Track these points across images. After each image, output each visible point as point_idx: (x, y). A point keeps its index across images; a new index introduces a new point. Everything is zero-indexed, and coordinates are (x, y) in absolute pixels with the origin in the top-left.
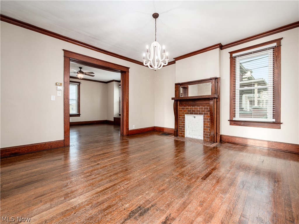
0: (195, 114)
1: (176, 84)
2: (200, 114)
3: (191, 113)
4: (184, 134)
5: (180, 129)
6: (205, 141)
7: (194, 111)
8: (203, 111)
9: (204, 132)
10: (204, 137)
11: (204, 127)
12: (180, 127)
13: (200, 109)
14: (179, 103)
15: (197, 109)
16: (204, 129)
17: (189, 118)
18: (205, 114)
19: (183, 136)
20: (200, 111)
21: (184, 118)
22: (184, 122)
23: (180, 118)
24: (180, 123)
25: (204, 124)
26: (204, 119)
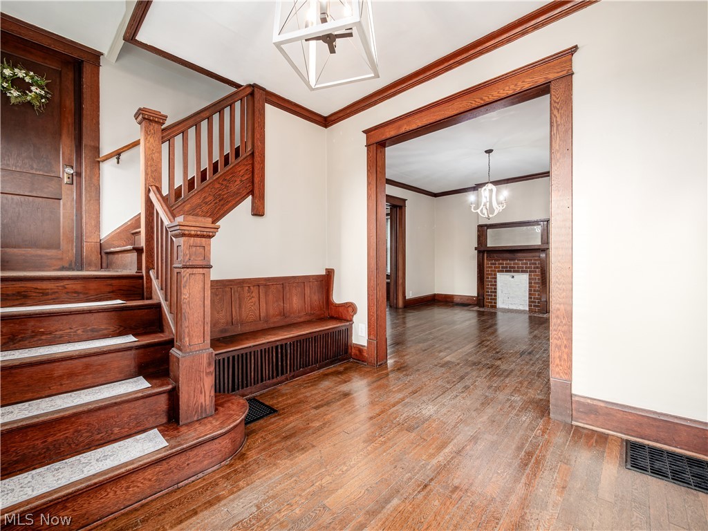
0: (515, 272)
1: (480, 227)
2: (522, 272)
3: (507, 271)
4: (495, 303)
5: (489, 295)
6: (530, 311)
7: (514, 268)
8: (529, 268)
9: (530, 298)
10: (530, 306)
11: (530, 290)
12: (488, 292)
13: (522, 264)
14: (485, 255)
15: (518, 264)
16: (530, 294)
17: (503, 280)
18: (530, 272)
19: (495, 307)
20: (523, 268)
21: (496, 278)
22: (496, 285)
23: (488, 278)
24: (488, 285)
25: (530, 287)
26: (530, 279)
